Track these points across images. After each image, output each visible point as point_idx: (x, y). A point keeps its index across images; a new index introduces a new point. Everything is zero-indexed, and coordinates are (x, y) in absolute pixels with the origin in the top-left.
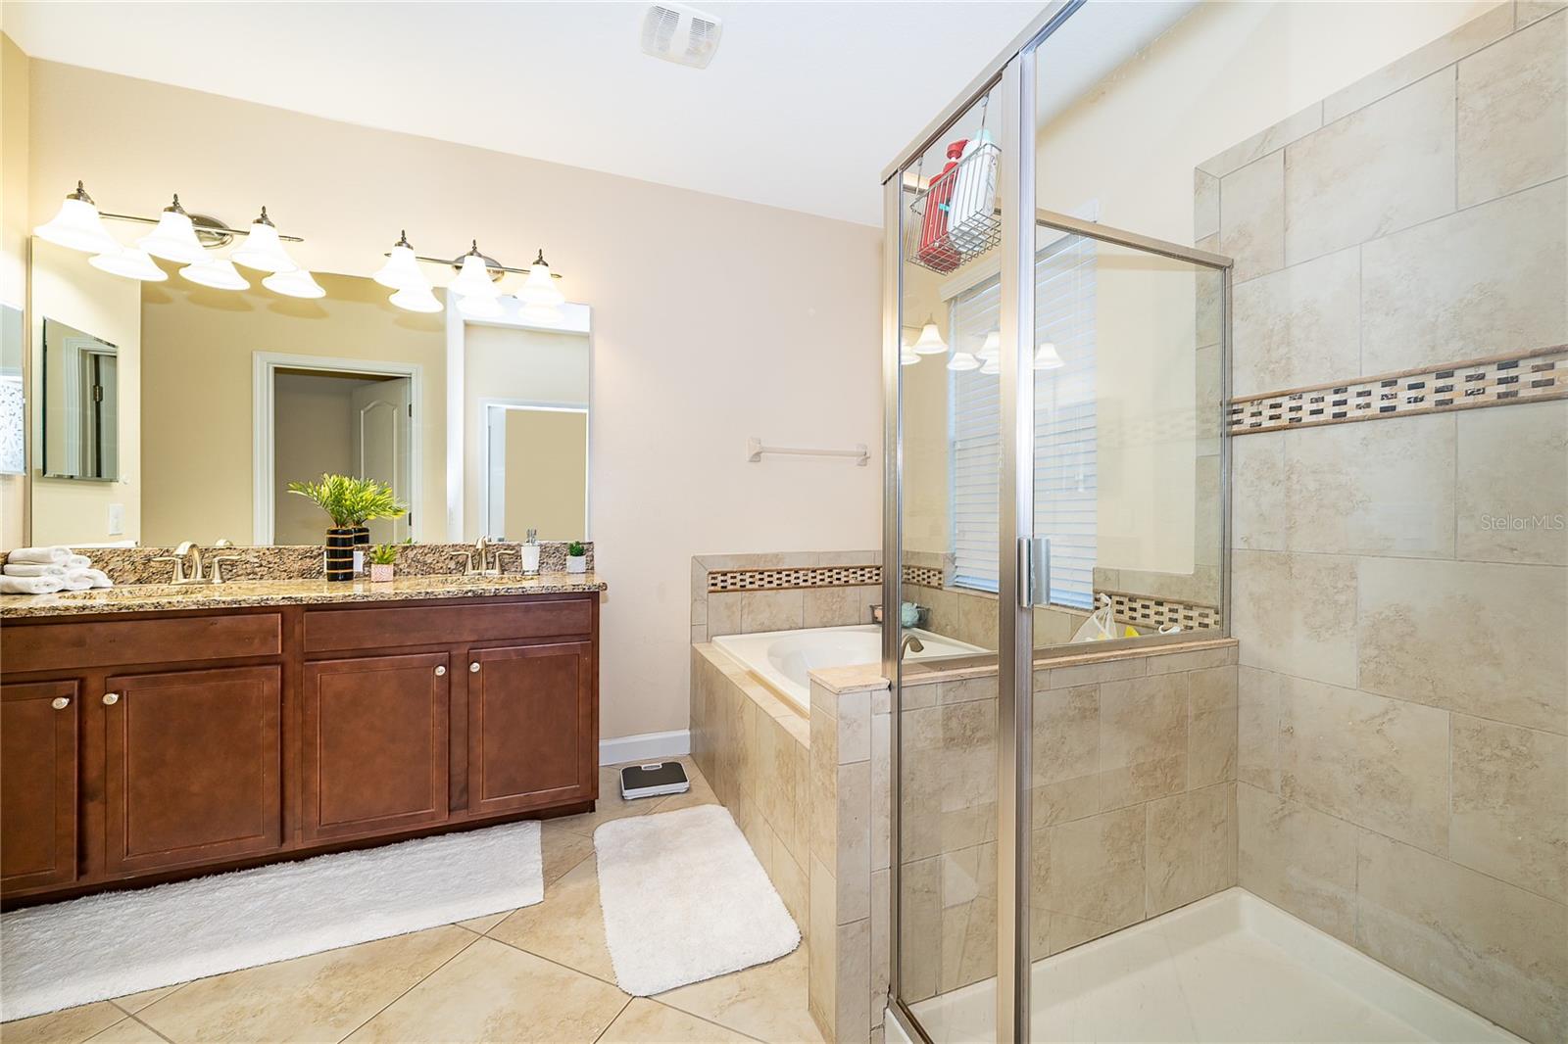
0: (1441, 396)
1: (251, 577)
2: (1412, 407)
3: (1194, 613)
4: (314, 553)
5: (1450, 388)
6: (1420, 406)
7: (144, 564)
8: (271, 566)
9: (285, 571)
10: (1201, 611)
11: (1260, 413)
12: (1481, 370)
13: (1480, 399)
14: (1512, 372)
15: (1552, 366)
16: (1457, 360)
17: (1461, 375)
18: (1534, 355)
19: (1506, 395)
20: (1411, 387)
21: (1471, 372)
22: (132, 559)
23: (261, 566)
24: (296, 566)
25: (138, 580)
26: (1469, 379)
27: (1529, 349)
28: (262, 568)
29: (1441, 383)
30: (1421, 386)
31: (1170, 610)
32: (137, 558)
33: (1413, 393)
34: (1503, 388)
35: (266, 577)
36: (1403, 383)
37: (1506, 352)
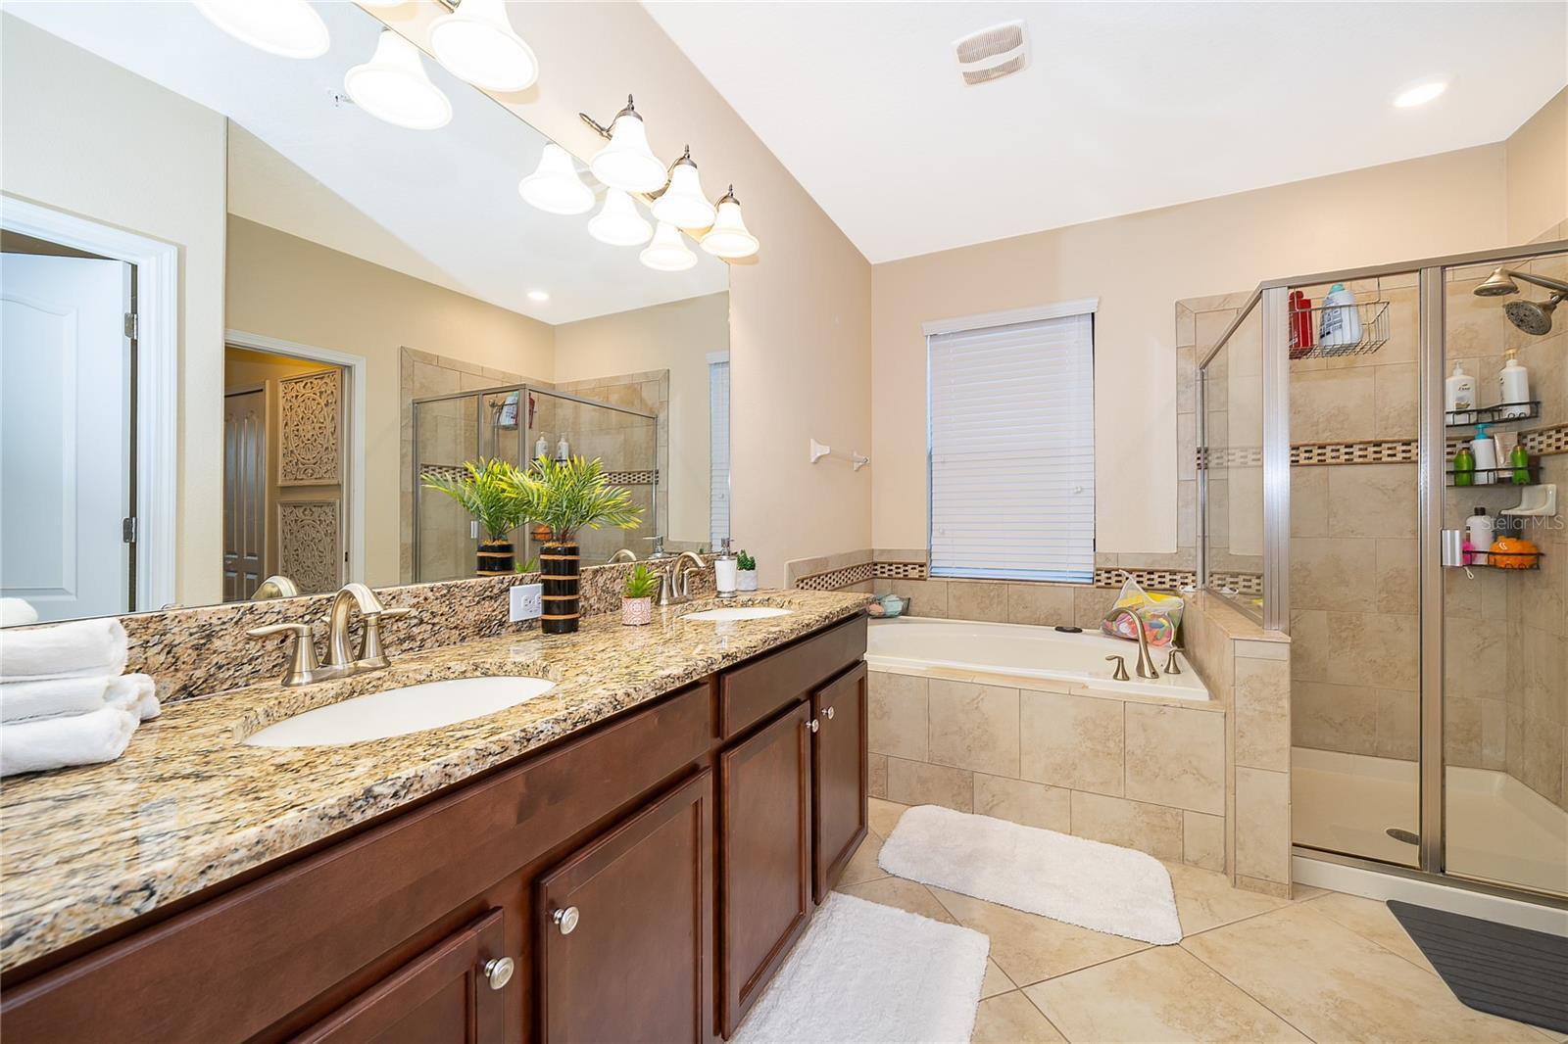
0: (1320, 458)
1: (406, 646)
2: (1307, 462)
3: (1177, 577)
4: (496, 591)
5: (1324, 454)
6: (1311, 461)
7: (196, 647)
8: (436, 620)
9: (456, 627)
10: (1182, 575)
11: (1222, 457)
12: (1338, 447)
13: (1338, 461)
14: (1351, 450)
15: (1366, 449)
16: (1328, 441)
17: (1329, 448)
18: (1361, 443)
19: (1348, 460)
20: (1306, 452)
21: (1334, 447)
22: (169, 638)
23: (422, 622)
24: (471, 616)
25: (184, 688)
26: (1333, 451)
27: (1359, 440)
28: (424, 627)
29: (1320, 451)
30: (1311, 451)
31: (1160, 577)
32: (179, 636)
33: (1307, 455)
34: (1347, 457)
35: (428, 644)
36: (1302, 449)
37: (1350, 440)
